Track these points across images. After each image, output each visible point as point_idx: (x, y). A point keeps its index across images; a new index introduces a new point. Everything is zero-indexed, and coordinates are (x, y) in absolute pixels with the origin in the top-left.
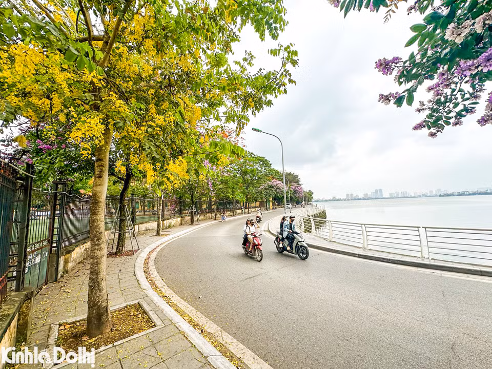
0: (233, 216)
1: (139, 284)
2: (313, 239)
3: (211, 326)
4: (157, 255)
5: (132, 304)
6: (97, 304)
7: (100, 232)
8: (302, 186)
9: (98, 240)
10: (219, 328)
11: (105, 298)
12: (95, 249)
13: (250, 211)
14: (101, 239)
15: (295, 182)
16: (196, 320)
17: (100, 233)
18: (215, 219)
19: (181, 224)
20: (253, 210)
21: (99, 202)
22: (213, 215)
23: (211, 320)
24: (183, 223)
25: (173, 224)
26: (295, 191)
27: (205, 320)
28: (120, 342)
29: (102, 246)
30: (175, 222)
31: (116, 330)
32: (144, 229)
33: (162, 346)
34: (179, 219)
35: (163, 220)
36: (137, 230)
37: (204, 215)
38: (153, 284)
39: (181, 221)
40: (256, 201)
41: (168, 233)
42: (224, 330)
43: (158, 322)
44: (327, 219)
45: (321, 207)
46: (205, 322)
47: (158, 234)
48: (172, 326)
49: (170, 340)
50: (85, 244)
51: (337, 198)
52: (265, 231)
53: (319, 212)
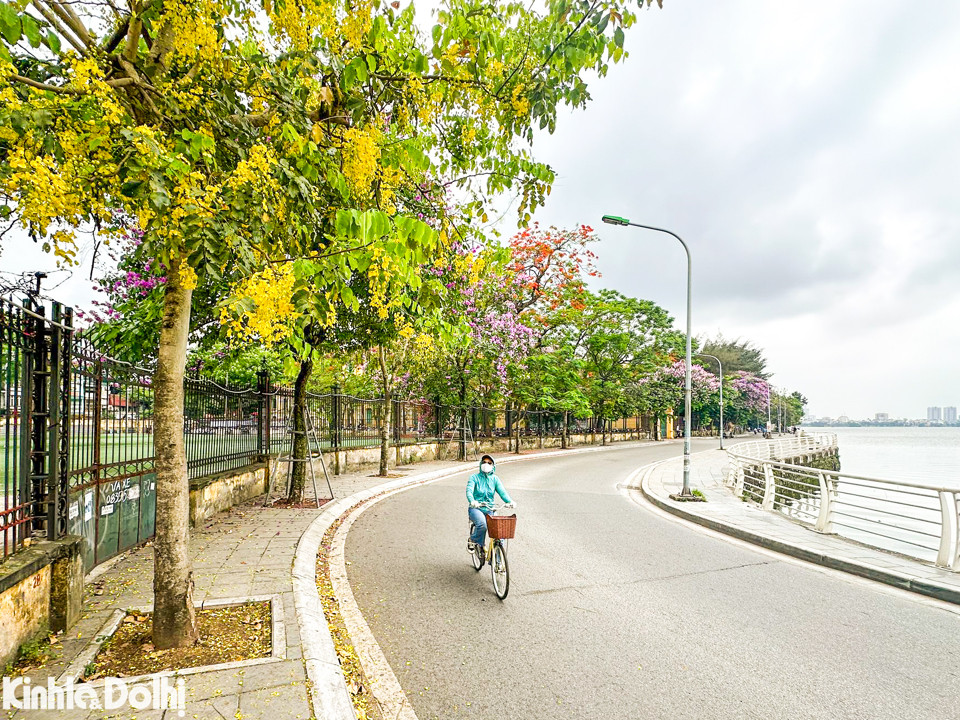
0: (564, 447)
1: (293, 564)
2: (765, 519)
3: (388, 684)
4: (364, 514)
5: (257, 600)
6: (166, 588)
7: (171, 443)
8: (770, 381)
9: (166, 459)
10: (403, 695)
11: (183, 579)
12: (163, 478)
13: (608, 440)
14: (172, 457)
15: (747, 370)
16: (363, 663)
17: (171, 446)
18: (517, 452)
19: (438, 457)
20: (617, 437)
21: (167, 381)
22: (513, 442)
23: (395, 670)
24: (444, 454)
25: (419, 455)
26: (744, 394)
27: (383, 667)
28: (189, 671)
29: (175, 471)
30: (424, 451)
31: (203, 645)
32: (357, 461)
33: (252, 702)
34: (433, 447)
35: (399, 446)
36: (342, 461)
37: (492, 442)
38: (323, 568)
39: (439, 450)
40: (625, 416)
41: (405, 473)
42: (411, 701)
43: (278, 647)
44: (842, 472)
45: (822, 439)
46: (379, 672)
47: (383, 474)
48: (299, 664)
49: (276, 692)
50: (236, 478)
51: (893, 417)
52: (630, 487)
53: (815, 451)
